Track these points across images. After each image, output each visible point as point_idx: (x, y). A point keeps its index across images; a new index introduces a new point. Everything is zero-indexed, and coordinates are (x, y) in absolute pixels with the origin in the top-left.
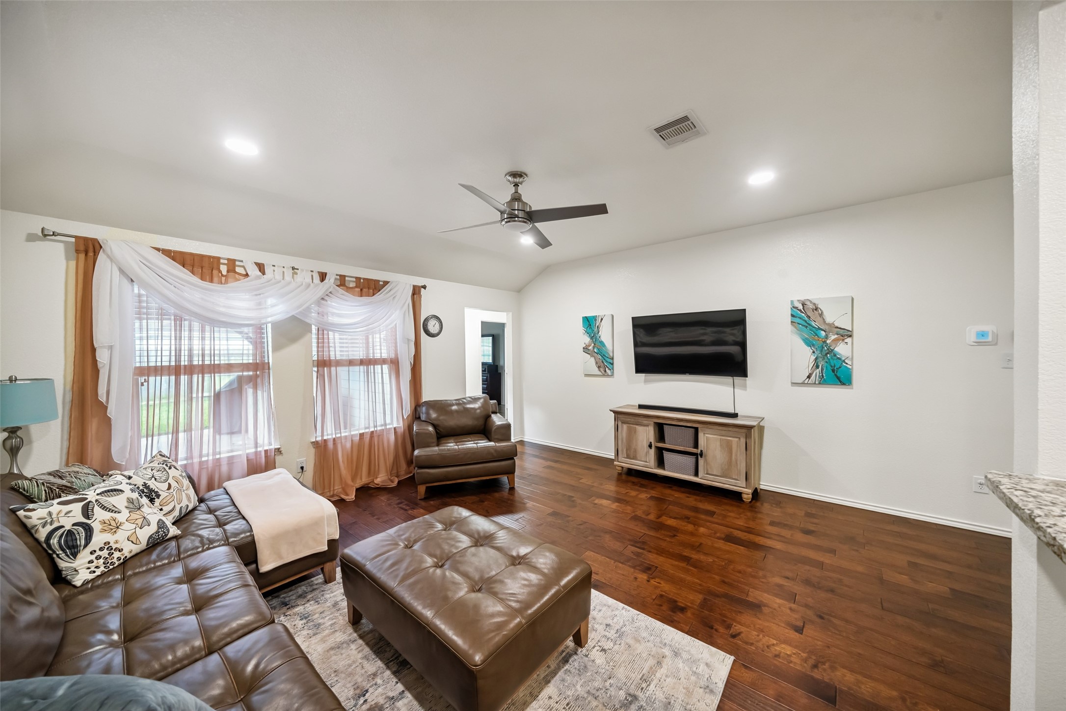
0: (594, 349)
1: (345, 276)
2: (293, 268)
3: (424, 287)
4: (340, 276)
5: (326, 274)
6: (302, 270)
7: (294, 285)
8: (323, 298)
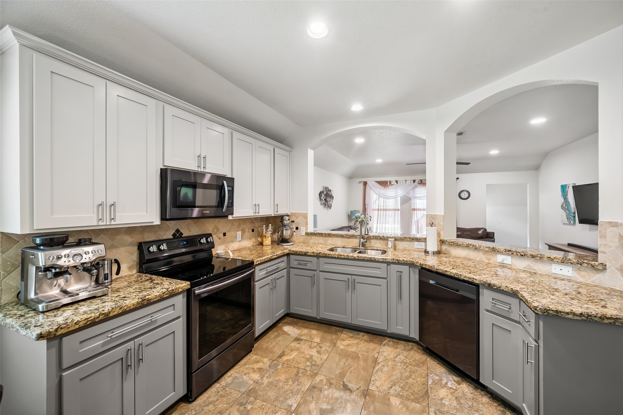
0: (565, 206)
1: (423, 180)
2: (406, 180)
3: (458, 178)
4: (421, 180)
5: (415, 180)
6: (408, 180)
7: (405, 185)
8: (414, 189)
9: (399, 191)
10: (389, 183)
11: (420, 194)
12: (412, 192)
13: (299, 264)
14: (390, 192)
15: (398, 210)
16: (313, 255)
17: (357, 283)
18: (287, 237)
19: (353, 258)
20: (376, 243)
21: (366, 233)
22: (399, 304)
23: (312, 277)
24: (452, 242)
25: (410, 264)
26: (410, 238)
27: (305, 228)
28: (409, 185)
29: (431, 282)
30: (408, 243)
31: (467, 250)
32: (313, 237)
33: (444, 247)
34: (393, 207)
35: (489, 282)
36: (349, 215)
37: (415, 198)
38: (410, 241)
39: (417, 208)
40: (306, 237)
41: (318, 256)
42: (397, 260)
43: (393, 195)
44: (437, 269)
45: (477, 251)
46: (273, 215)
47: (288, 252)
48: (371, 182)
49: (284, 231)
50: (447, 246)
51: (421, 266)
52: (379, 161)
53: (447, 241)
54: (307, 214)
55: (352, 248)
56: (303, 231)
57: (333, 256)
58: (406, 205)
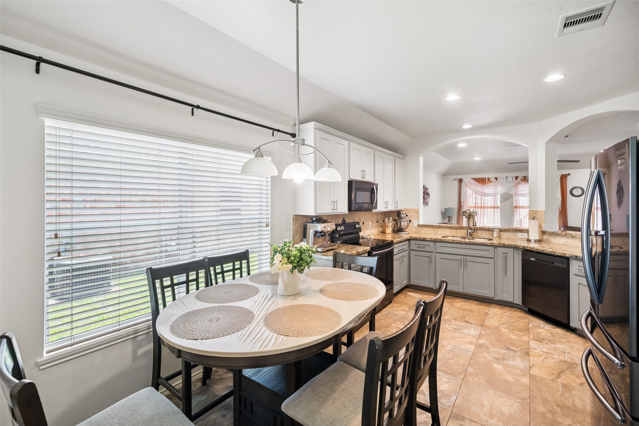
1: (526, 176)
2: (507, 177)
3: (569, 174)
4: (524, 176)
5: (518, 177)
6: (509, 177)
7: (506, 182)
8: (516, 186)
9: (499, 188)
10: (487, 180)
11: (523, 191)
12: (514, 189)
13: (418, 247)
14: (489, 189)
15: (498, 207)
16: (431, 240)
17: (468, 261)
18: (404, 227)
19: (465, 242)
20: (482, 234)
21: (475, 225)
22: (504, 278)
23: (429, 257)
24: (552, 232)
25: (514, 247)
26: (514, 229)
27: (417, 221)
28: (511, 182)
29: (532, 259)
30: (512, 234)
31: (566, 238)
32: (424, 228)
33: (545, 237)
34: (492, 205)
35: (576, 255)
36: (442, 212)
37: (517, 195)
38: (514, 232)
39: (520, 205)
40: (418, 228)
41: (435, 241)
42: (503, 244)
43: (493, 193)
44: (537, 250)
45: (574, 239)
46: (394, 210)
47: (409, 238)
48: (467, 179)
49: (402, 222)
50: (548, 236)
51: (524, 248)
52: (477, 159)
53: (547, 232)
54: (419, 209)
55: (461, 237)
56: (415, 223)
57: (447, 241)
58: (508, 202)
